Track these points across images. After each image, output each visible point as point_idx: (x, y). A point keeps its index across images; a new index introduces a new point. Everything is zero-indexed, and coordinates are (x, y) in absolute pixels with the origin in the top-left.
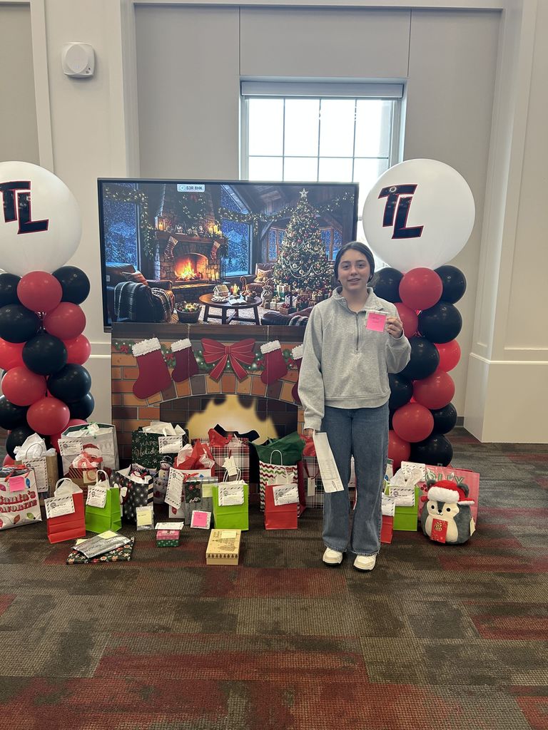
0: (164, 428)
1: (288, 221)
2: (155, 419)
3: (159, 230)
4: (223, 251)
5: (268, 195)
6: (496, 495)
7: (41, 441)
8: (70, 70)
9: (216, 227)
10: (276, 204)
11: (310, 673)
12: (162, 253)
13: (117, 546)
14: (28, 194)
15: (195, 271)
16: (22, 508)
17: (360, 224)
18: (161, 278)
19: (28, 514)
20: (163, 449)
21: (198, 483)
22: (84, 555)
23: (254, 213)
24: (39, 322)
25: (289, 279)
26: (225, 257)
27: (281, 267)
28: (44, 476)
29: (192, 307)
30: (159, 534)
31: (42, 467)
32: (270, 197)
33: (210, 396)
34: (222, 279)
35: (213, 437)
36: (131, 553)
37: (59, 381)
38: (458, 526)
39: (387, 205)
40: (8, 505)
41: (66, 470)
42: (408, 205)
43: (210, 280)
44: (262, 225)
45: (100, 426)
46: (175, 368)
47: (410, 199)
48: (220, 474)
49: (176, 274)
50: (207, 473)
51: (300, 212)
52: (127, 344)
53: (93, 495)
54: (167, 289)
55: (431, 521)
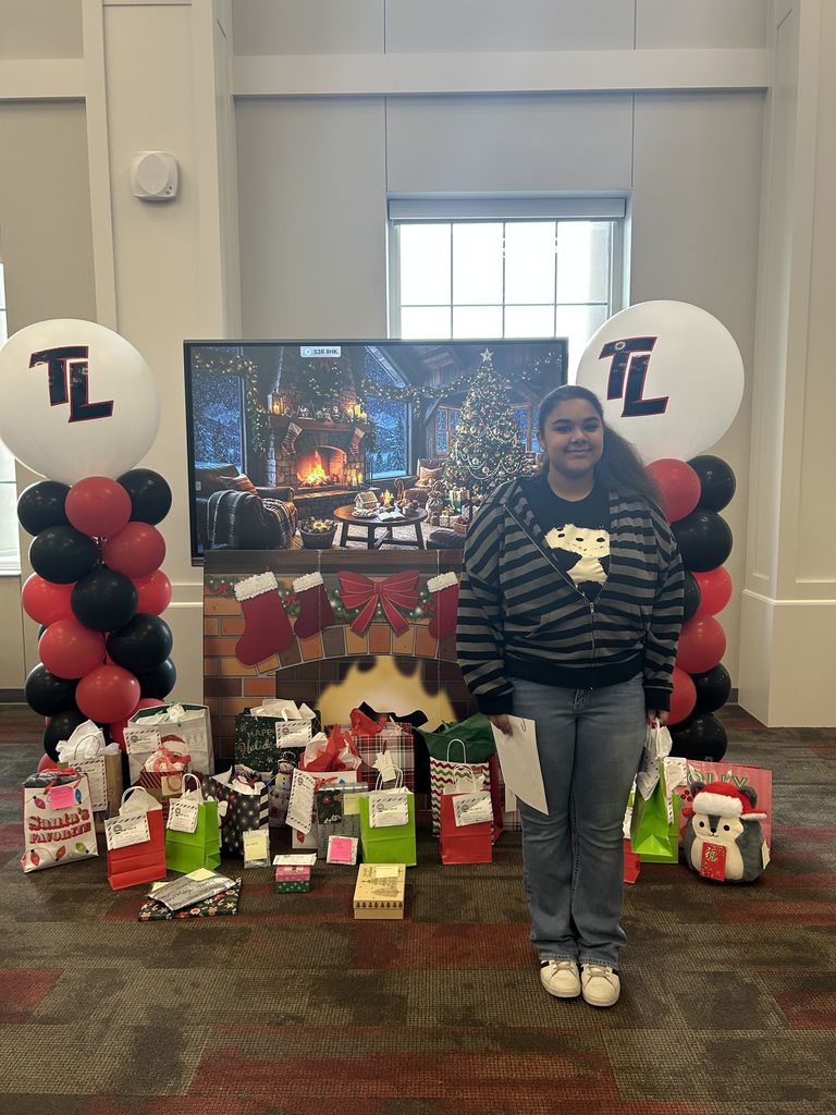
0: (284, 708)
1: (464, 397)
2: (269, 696)
3: (274, 414)
4: (369, 443)
5: (434, 359)
6: (798, 807)
7: (98, 732)
8: (142, 190)
9: (358, 407)
10: (446, 372)
11: (527, 1086)
12: (278, 447)
13: (216, 891)
14: (85, 364)
15: (327, 473)
16: (68, 836)
18: (277, 484)
19: (78, 845)
20: (283, 741)
21: (338, 792)
22: (165, 906)
23: (414, 385)
24: (96, 551)
25: (467, 481)
26: (372, 451)
27: (455, 463)
28: (101, 786)
29: (323, 526)
30: (279, 873)
31: (98, 771)
32: (436, 362)
33: (352, 658)
34: (367, 484)
35: (358, 721)
36: (237, 904)
37: (124, 640)
38: (742, 854)
39: (613, 368)
40: (48, 831)
41: (135, 774)
42: (645, 366)
43: (350, 485)
44: (425, 403)
45: (186, 708)
46: (300, 617)
47: (646, 358)
48: (370, 778)
49: (299, 477)
50: (350, 777)
51: (482, 383)
52: (227, 583)
53: (178, 814)
54: (287, 500)
55: (701, 846)
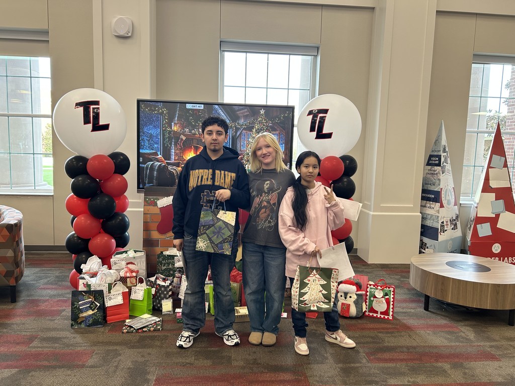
1: (253, 127)
3: (174, 131)
5: (241, 112)
7: (99, 260)
8: (116, 32)
10: (246, 117)
12: (176, 145)
13: (153, 322)
14: (98, 108)
17: (295, 129)
18: (175, 160)
20: (177, 265)
22: (133, 327)
23: (233, 122)
24: (98, 186)
27: (248, 154)
30: (178, 315)
36: (162, 326)
37: (110, 223)
38: (356, 307)
39: (312, 120)
42: (324, 120)
44: (237, 129)
45: (135, 252)
47: (325, 117)
49: (184, 157)
51: (260, 122)
52: (154, 199)
53: (135, 292)
54: (179, 167)
55: (341, 304)
